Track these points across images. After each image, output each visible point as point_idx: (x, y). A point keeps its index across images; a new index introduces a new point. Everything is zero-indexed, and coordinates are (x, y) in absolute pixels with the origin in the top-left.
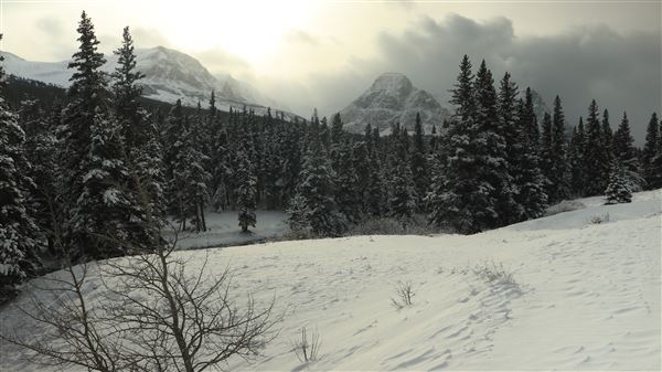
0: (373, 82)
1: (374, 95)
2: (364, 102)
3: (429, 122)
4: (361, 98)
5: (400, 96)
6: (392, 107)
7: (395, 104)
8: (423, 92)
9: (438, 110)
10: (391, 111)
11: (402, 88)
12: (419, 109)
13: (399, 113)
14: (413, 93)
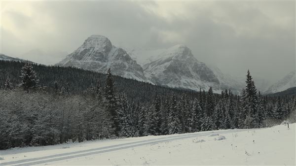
0: (84, 41)
1: (86, 51)
2: (78, 56)
3: (127, 71)
4: (76, 53)
5: (105, 52)
6: (100, 60)
7: (102, 57)
8: (121, 50)
9: (131, 62)
10: (100, 62)
11: (106, 46)
12: (120, 61)
13: (106, 64)
14: (113, 50)
